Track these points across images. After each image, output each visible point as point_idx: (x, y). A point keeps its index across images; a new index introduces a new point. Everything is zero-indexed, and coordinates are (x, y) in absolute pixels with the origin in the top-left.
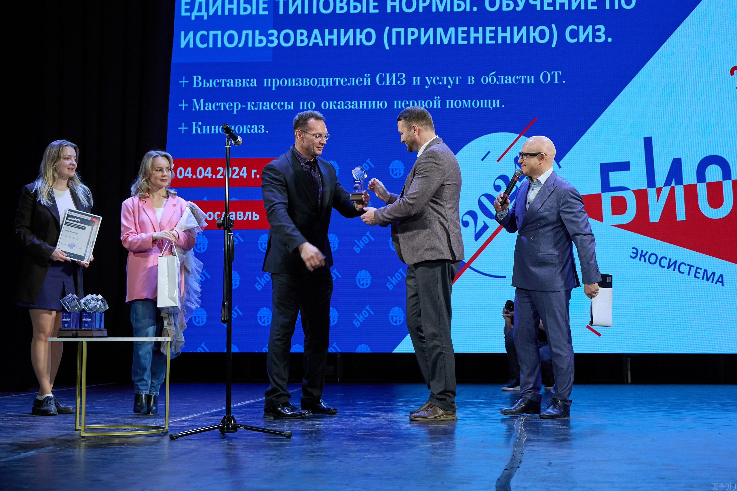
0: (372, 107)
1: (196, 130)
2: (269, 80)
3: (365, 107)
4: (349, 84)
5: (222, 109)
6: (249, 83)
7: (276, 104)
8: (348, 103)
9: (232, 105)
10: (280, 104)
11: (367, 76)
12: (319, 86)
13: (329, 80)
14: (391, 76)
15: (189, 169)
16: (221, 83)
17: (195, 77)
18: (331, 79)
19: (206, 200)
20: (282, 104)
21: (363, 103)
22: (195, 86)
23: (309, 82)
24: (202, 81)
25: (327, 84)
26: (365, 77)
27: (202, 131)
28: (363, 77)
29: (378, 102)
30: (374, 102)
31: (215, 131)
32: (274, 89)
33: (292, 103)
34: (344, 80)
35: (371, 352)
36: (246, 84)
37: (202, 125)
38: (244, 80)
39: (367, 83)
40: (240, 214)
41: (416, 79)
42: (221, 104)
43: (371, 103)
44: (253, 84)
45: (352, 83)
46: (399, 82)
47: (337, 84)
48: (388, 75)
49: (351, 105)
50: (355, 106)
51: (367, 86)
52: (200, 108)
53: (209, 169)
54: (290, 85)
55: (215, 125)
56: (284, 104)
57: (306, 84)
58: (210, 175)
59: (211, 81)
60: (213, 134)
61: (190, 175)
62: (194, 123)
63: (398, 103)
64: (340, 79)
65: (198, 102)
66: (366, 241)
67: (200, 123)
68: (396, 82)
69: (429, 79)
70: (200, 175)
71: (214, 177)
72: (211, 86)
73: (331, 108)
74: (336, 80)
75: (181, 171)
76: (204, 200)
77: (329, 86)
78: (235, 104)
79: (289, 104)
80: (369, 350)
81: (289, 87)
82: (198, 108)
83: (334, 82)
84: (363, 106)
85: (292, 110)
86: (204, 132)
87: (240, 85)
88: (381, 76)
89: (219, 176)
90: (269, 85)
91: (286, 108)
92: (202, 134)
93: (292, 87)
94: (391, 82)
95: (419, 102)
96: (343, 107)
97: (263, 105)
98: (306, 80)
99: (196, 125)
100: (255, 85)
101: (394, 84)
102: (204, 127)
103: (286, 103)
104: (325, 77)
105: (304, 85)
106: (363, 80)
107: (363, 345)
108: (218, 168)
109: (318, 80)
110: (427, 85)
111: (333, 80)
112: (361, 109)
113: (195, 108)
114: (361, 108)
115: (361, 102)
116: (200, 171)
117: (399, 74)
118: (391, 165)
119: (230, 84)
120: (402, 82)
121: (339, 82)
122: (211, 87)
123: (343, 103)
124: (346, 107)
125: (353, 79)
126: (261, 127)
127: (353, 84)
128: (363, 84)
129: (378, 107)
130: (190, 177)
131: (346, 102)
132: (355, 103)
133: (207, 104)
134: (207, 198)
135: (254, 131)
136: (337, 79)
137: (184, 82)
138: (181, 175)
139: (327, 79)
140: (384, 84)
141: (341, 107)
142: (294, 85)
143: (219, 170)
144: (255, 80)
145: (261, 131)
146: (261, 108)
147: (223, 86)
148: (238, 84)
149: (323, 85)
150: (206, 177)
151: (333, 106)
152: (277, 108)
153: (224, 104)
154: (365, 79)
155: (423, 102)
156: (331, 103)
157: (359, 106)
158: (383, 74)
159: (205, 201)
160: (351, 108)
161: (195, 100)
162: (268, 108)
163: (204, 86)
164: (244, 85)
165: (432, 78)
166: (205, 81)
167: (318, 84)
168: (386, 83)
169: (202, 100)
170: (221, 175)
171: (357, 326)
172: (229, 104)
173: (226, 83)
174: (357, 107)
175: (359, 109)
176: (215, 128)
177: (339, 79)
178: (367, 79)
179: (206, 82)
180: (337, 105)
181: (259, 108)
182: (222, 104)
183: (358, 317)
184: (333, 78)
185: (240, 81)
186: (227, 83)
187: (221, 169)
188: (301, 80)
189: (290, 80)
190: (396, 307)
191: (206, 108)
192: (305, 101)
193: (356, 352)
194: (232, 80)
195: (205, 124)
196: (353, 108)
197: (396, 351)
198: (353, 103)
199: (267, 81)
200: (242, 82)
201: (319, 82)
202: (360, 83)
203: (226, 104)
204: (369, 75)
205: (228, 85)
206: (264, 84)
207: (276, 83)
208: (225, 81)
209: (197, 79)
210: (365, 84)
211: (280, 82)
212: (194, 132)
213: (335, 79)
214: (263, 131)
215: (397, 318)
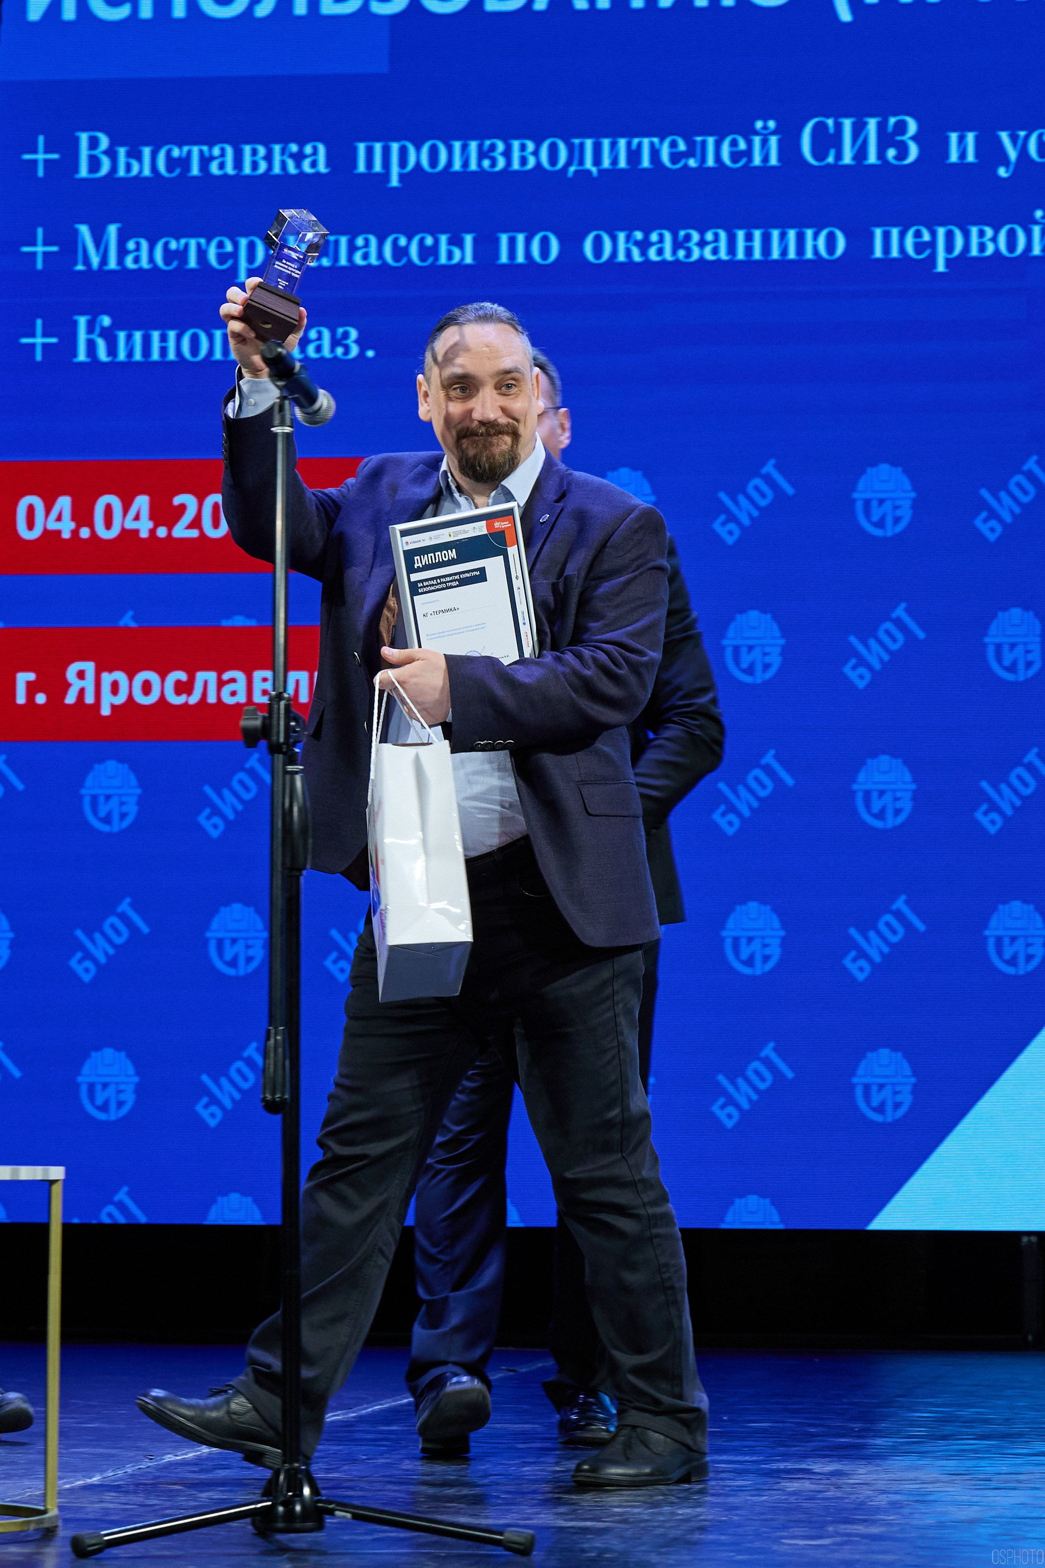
0: (784, 252)
1: (91, 346)
2: (378, 147)
3: (757, 255)
4: (692, 163)
5: (192, 263)
6: (298, 158)
7: (403, 241)
8: (688, 238)
9: (229, 247)
10: (422, 241)
11: (765, 128)
12: (572, 169)
13: (614, 145)
14: (858, 129)
15: (64, 503)
16: (185, 162)
17: (84, 137)
18: (622, 142)
19: (132, 624)
20: (429, 241)
21: (749, 238)
22: (84, 172)
23: (536, 153)
24: (111, 153)
25: (606, 163)
26: (757, 133)
27: (112, 350)
28: (748, 133)
29: (809, 233)
30: (792, 234)
31: (163, 351)
32: (394, 182)
33: (468, 239)
34: (674, 144)
35: (781, 1227)
36: (284, 165)
37: (116, 325)
38: (277, 148)
39: (766, 159)
40: (265, 680)
41: (961, 139)
42: (187, 246)
43: (783, 236)
44: (314, 164)
45: (703, 159)
46: (891, 153)
47: (646, 163)
48: (847, 124)
49: (702, 244)
50: (715, 251)
51: (765, 169)
52: (104, 260)
53: (142, 502)
54: (457, 166)
55: (164, 327)
56: (436, 242)
57: (524, 161)
58: (144, 527)
59: (147, 151)
60: (155, 363)
61: (66, 528)
62: (82, 321)
63: (887, 237)
64: (656, 140)
65: (99, 237)
66: (764, 787)
67: (106, 321)
68: (881, 154)
69: (1014, 139)
70: (108, 524)
71: (162, 532)
72: (147, 172)
73: (621, 257)
74: (640, 144)
75: (31, 509)
76: (122, 623)
77: (614, 171)
78: (243, 242)
79: (457, 241)
80: (776, 1218)
81: (457, 173)
82: (95, 261)
83: (634, 155)
84: (749, 250)
85: (468, 266)
86: (122, 356)
87: (263, 167)
88: (820, 129)
89: (180, 531)
90: (378, 167)
91: (443, 260)
92: (115, 365)
93: (465, 173)
94: (861, 154)
95: (974, 230)
96: (668, 256)
97: (352, 249)
98: (523, 148)
99: (90, 330)
100: (322, 168)
101: (872, 158)
102: (122, 335)
103: (443, 239)
104: (597, 135)
105: (516, 165)
106: (750, 143)
107: (753, 1199)
108: (178, 500)
109: (570, 148)
110: (1005, 162)
111: (629, 144)
112: (740, 262)
113: (87, 261)
114: (741, 255)
115: (741, 234)
116: (109, 509)
117: (892, 121)
118: (861, 485)
119: (222, 166)
120: (903, 151)
121: (655, 153)
122: (146, 179)
123: (668, 236)
124: (681, 253)
125: (711, 141)
126: (346, 335)
127: (710, 162)
128: (750, 159)
129: (809, 255)
130: (66, 535)
131: (682, 233)
132: (716, 236)
133: (131, 245)
134: (134, 618)
135: (319, 349)
136: (646, 142)
137: (41, 156)
138: (31, 525)
139: (606, 143)
140: (830, 159)
141: (660, 252)
142: (473, 166)
143: (183, 508)
144: (321, 149)
145: (347, 350)
146: (343, 261)
147: (195, 170)
148: (255, 165)
149: (588, 164)
150: (128, 535)
151: (628, 252)
152: (410, 261)
153: (199, 245)
154: (757, 140)
155: (989, 232)
156: (621, 236)
157: (732, 249)
158: (830, 122)
159: (127, 628)
160: (702, 259)
161: (84, 230)
162: (374, 260)
163: (121, 172)
164: (277, 170)
165: (1022, 134)
166: (122, 151)
167: (569, 163)
168: (839, 156)
169: (112, 230)
170: (190, 526)
171: (729, 1124)
172: (221, 245)
173: (205, 161)
174: (723, 255)
175: (732, 264)
176: (164, 338)
177: (652, 145)
178: (765, 142)
179: (129, 155)
180: (644, 246)
181: (336, 258)
182: (193, 243)
183: (730, 1089)
184: (630, 135)
185: (262, 150)
186: (212, 158)
187: (188, 500)
188: (500, 146)
189: (457, 145)
190: (881, 1050)
191: (129, 263)
192: (520, 231)
193: (723, 1226)
194: (229, 150)
195: (125, 322)
196: (708, 256)
197: (881, 1223)
198: (709, 236)
199: (370, 152)
200: (269, 158)
201: (576, 154)
202: (735, 156)
203: (208, 243)
204: (772, 124)
205: (214, 168)
206: (354, 164)
207: (403, 162)
208: (201, 152)
209: (94, 142)
210: (757, 161)
211: (419, 157)
212: (82, 356)
213: (636, 141)
214: (354, 351)
215: (887, 1093)
